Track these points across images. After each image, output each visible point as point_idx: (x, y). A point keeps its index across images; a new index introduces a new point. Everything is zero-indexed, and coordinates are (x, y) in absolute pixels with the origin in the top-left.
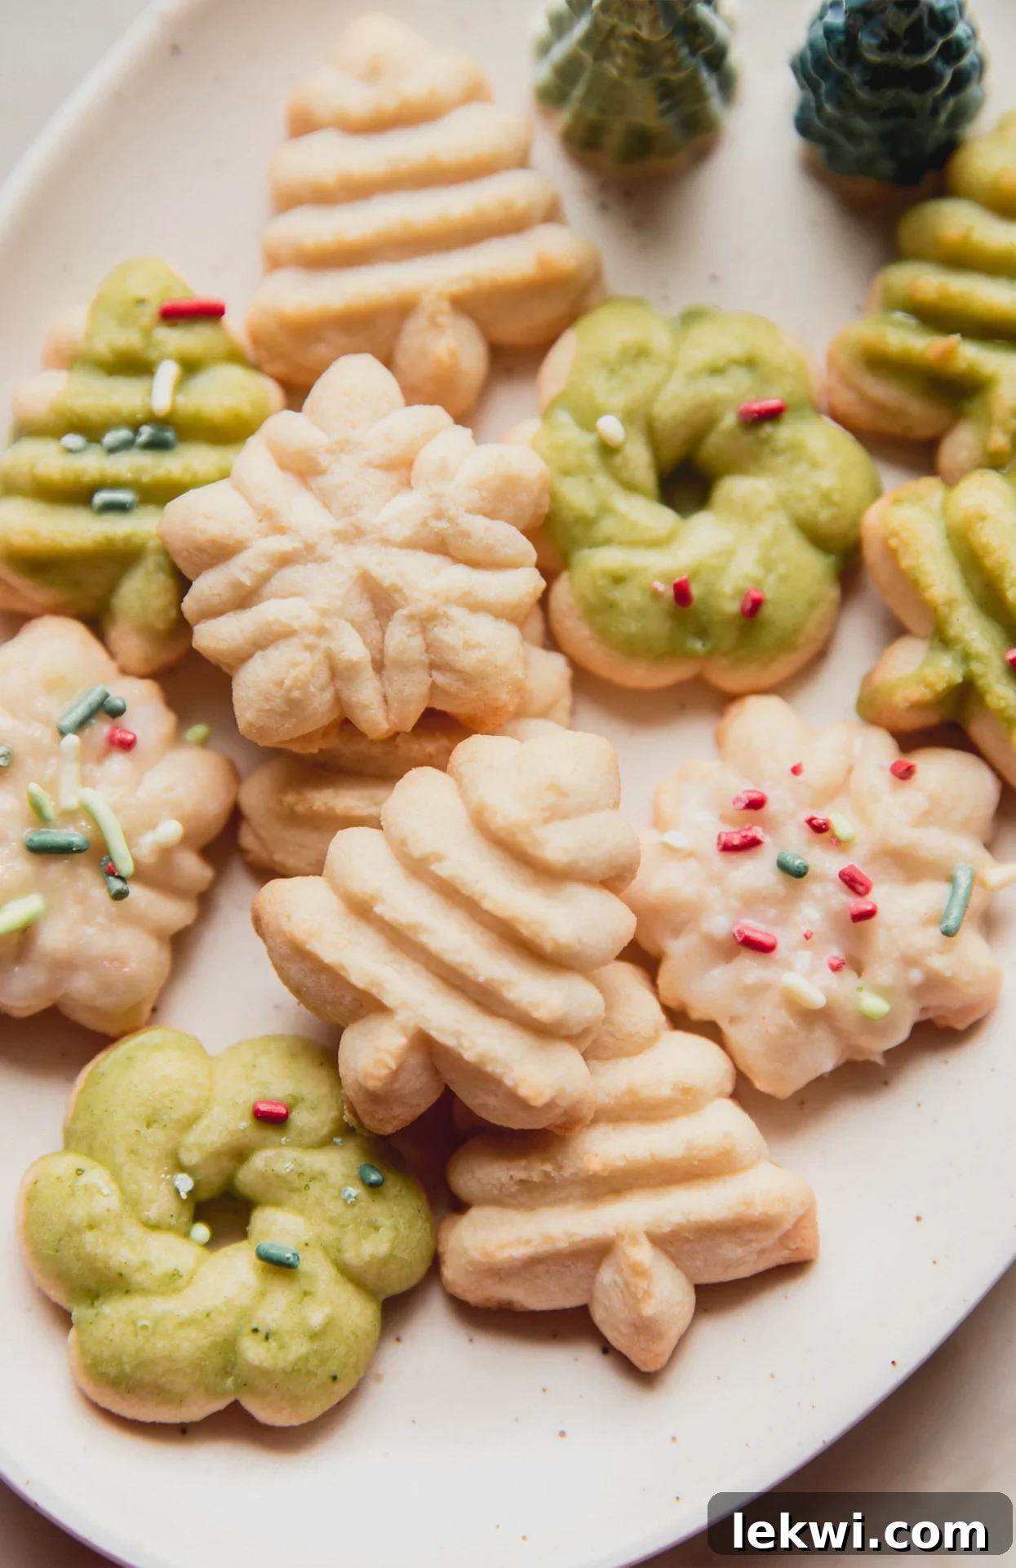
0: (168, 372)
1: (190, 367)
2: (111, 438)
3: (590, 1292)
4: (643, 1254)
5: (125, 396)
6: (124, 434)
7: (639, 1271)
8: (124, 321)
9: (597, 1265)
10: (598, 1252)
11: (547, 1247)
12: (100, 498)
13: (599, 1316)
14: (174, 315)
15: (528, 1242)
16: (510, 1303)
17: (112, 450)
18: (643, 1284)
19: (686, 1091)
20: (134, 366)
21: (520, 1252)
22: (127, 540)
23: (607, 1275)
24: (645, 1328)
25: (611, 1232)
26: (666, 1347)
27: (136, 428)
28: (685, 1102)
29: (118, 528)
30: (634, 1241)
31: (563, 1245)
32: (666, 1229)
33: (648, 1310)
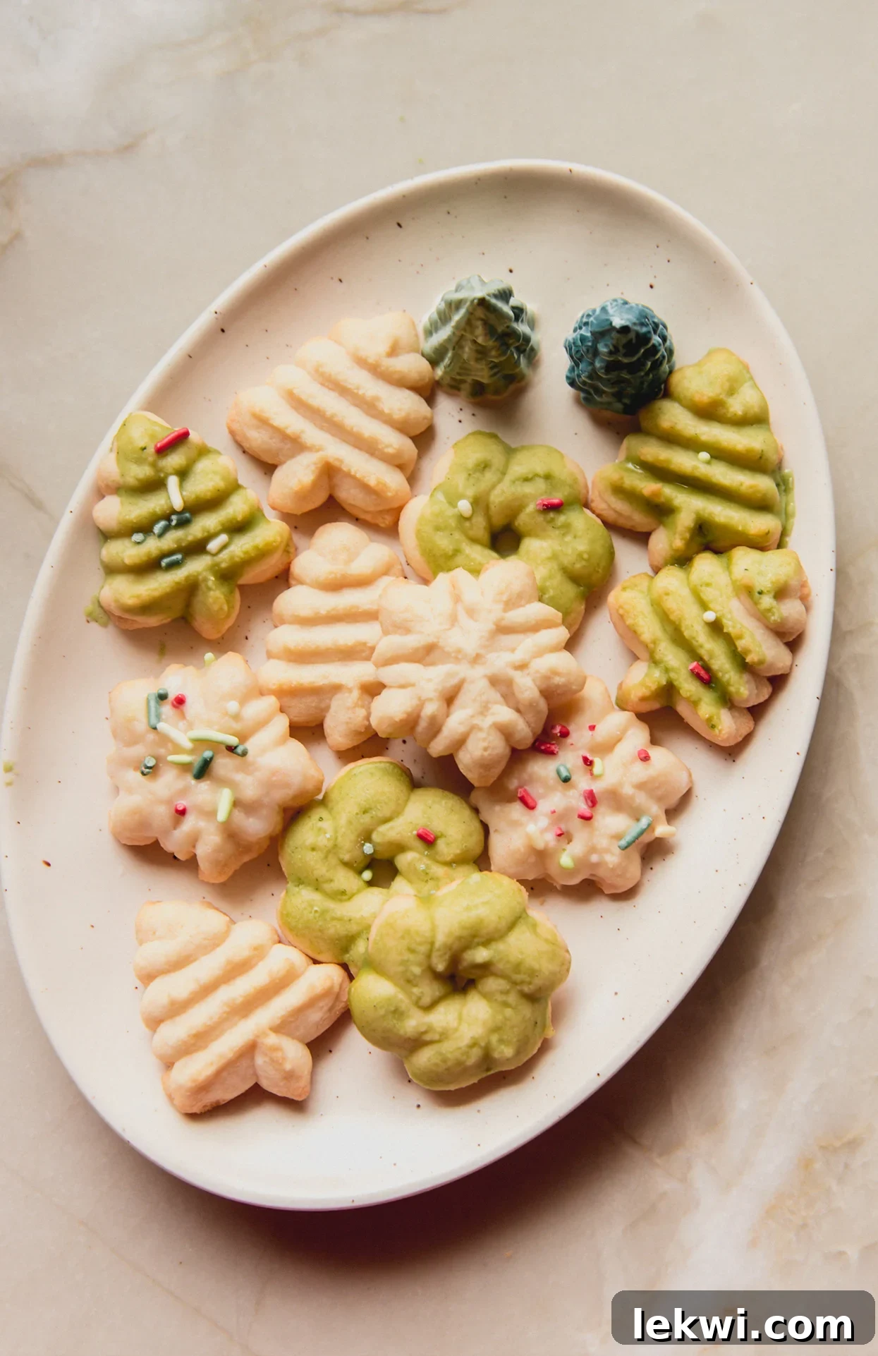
0: (173, 482)
1: (183, 474)
2: (157, 528)
3: (255, 1074)
4: (272, 1039)
5: (155, 504)
6: (162, 523)
7: (276, 1049)
8: (139, 461)
9: (253, 1058)
10: (251, 1049)
11: (223, 1061)
12: (164, 563)
13: (266, 1084)
14: (163, 450)
15: (212, 1064)
16: (218, 1102)
17: (161, 535)
18: (279, 1054)
19: (256, 949)
20: (154, 485)
21: (209, 1071)
22: (187, 578)
23: (260, 1060)
24: (290, 1076)
25: (251, 1037)
26: (305, 1081)
27: (168, 519)
28: (259, 953)
29: (179, 575)
30: (265, 1034)
31: (230, 1055)
32: (278, 1022)
33: (288, 1066)
